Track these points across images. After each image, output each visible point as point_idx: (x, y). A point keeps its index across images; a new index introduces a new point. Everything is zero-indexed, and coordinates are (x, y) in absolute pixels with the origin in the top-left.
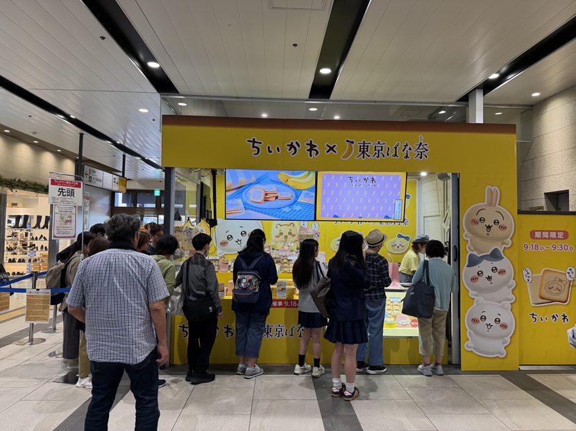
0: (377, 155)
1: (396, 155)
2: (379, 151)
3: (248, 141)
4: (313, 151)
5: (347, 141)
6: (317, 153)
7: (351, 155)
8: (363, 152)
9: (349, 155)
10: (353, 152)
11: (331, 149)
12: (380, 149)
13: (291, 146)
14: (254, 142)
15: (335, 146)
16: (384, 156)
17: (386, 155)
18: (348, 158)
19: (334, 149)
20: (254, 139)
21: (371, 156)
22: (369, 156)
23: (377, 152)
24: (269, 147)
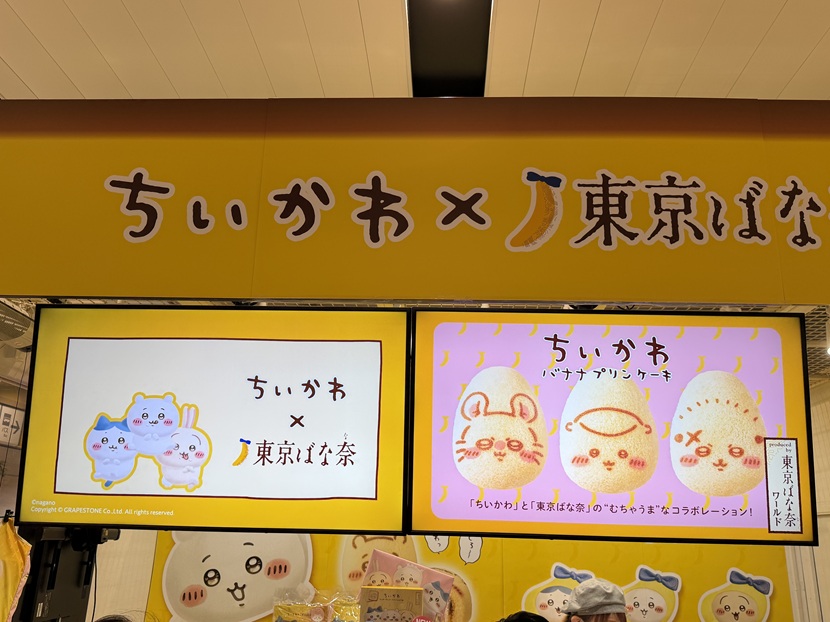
0: (667, 231)
1: (753, 231)
2: (674, 214)
3: (114, 184)
4: (383, 220)
5: (532, 177)
6: (403, 225)
7: (550, 233)
8: (605, 221)
9: (541, 232)
10: (556, 222)
11: (464, 207)
12: (680, 204)
13: (294, 199)
14: (137, 185)
15: (477, 197)
16: (699, 235)
17: (708, 230)
18: (540, 242)
19: (476, 208)
20: (139, 176)
21: (643, 237)
22: (632, 236)
23: (666, 217)
24: (197, 206)
